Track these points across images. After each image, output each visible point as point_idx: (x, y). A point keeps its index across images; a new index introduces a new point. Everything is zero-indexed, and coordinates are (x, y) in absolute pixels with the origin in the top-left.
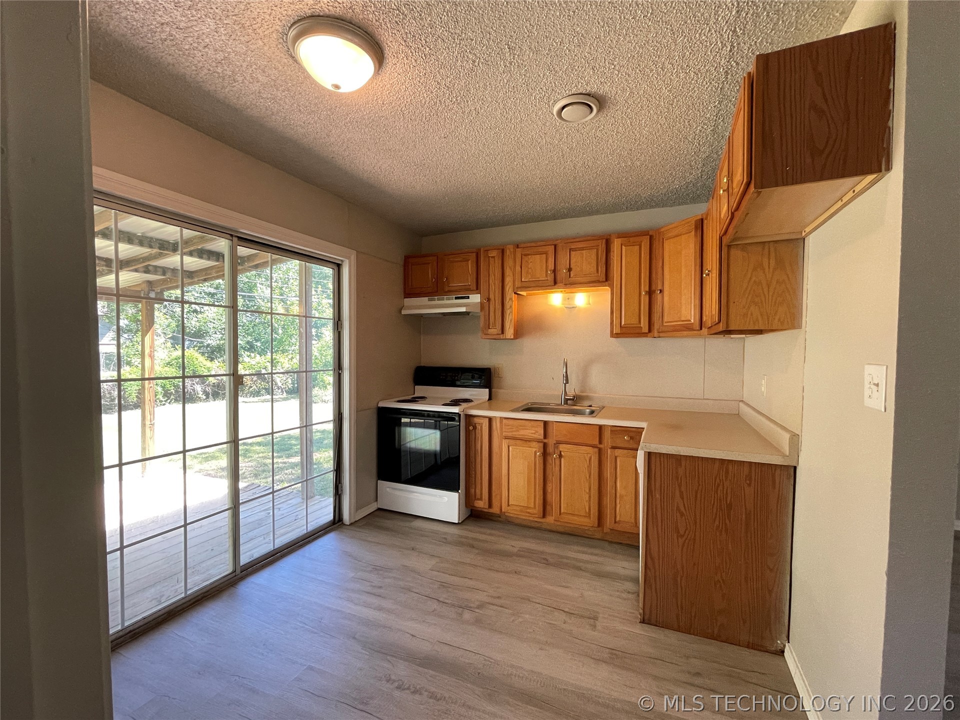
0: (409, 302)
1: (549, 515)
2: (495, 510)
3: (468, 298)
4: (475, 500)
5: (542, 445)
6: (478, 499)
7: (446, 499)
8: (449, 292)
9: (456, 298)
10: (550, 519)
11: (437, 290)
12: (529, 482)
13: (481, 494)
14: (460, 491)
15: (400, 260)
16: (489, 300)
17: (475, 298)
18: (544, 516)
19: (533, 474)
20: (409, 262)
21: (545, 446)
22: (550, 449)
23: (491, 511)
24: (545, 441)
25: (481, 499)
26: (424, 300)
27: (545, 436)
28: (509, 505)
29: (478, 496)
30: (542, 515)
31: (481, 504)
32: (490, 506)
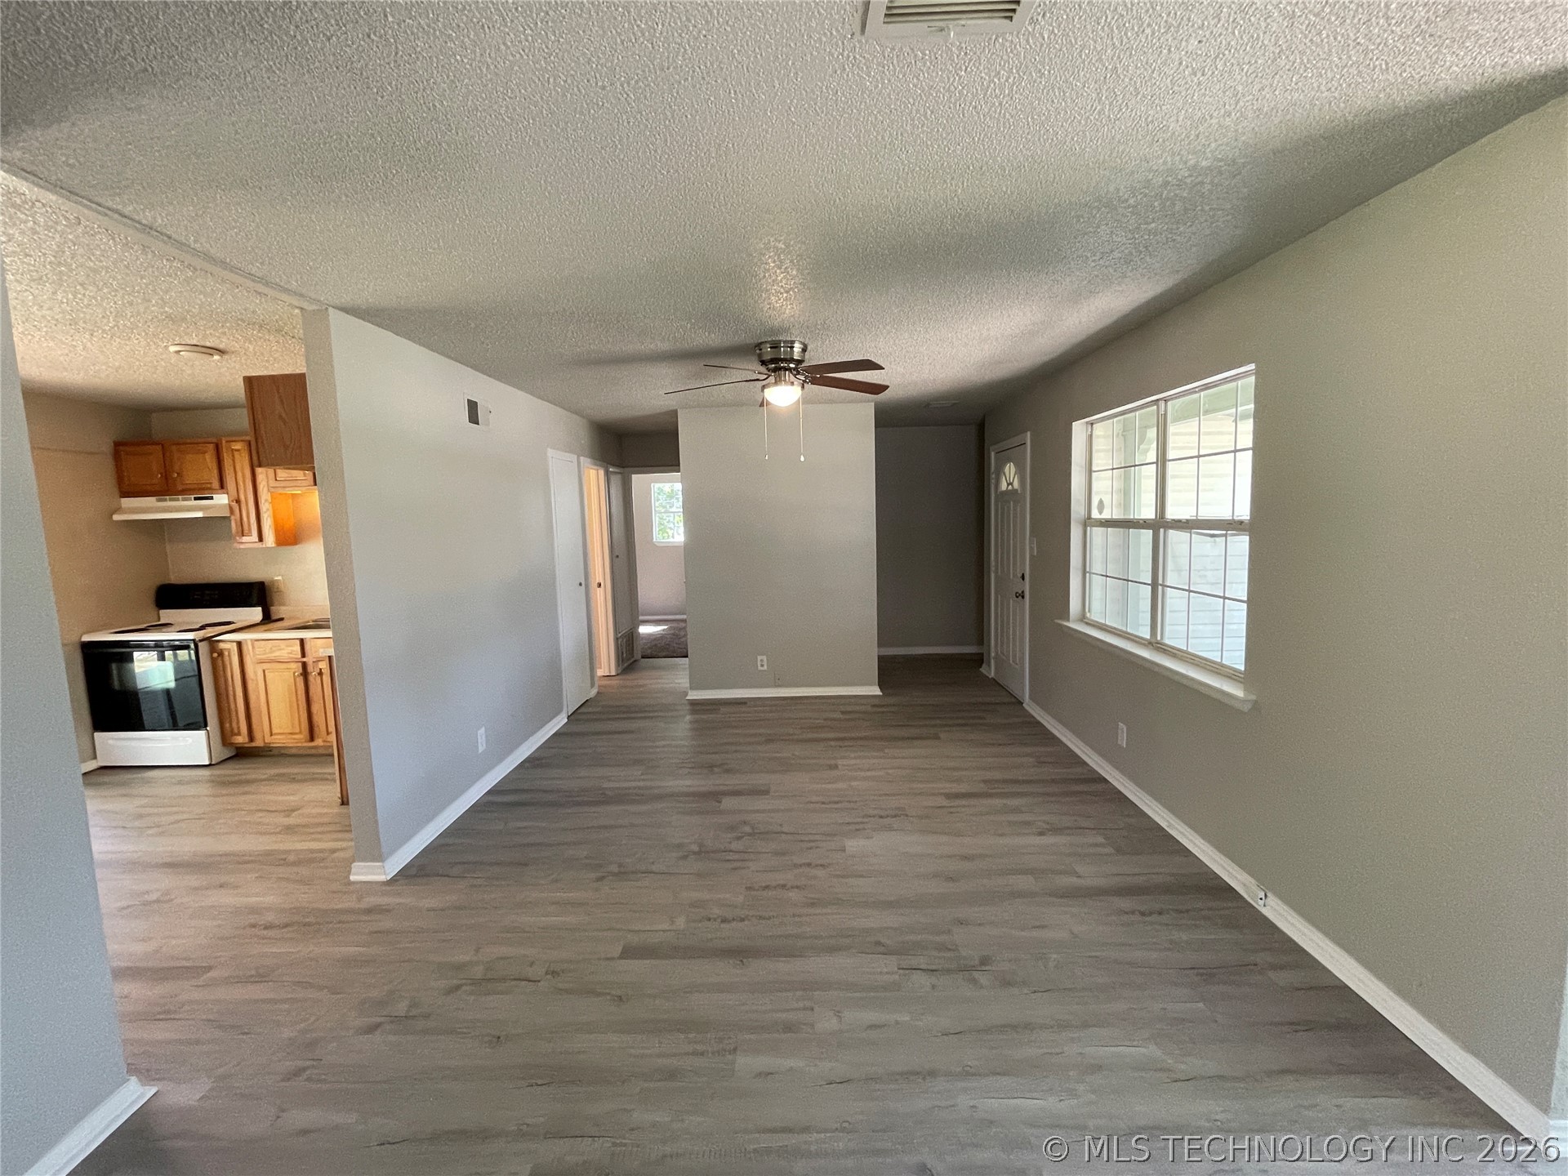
0: (127, 502)
1: (318, 738)
2: (258, 743)
3: (212, 498)
4: (232, 736)
5: (300, 664)
6: (236, 735)
7: (190, 741)
8: (185, 492)
9: (196, 499)
10: (319, 742)
11: (167, 488)
12: (291, 706)
13: (239, 728)
14: (208, 728)
15: (106, 447)
16: (238, 501)
17: (221, 500)
18: (312, 738)
19: (294, 699)
20: (120, 449)
21: (304, 665)
22: (310, 668)
23: (253, 744)
24: (304, 660)
25: (239, 734)
26: (150, 501)
27: (303, 655)
28: (271, 735)
29: (236, 731)
30: (308, 738)
31: (241, 739)
32: (251, 738)
